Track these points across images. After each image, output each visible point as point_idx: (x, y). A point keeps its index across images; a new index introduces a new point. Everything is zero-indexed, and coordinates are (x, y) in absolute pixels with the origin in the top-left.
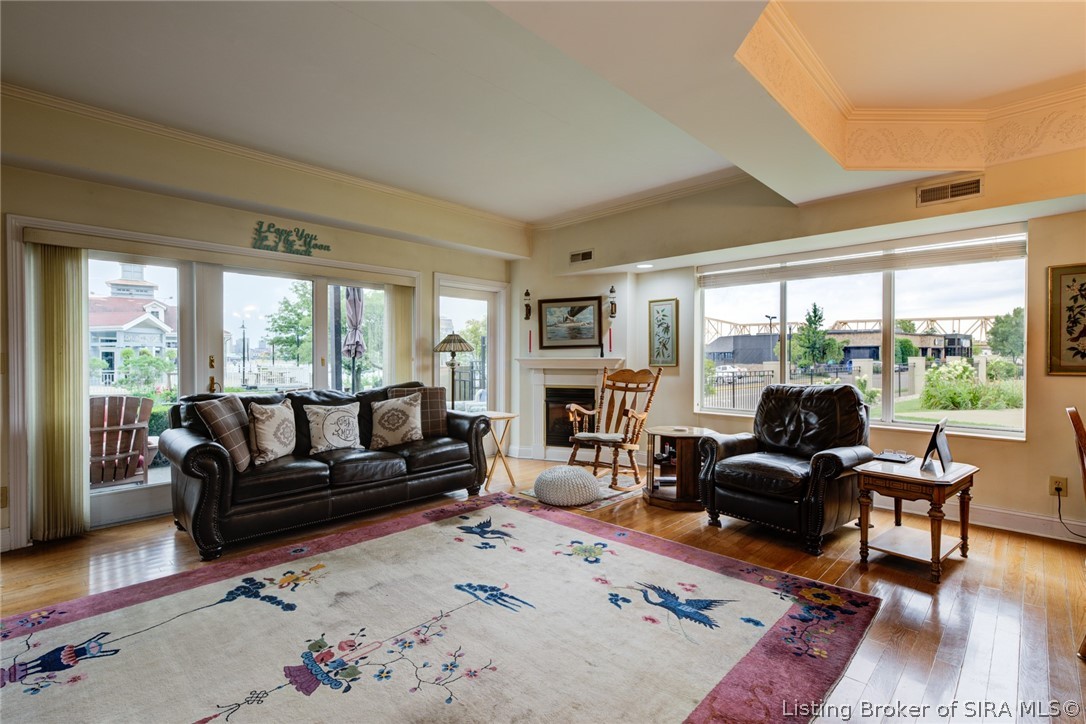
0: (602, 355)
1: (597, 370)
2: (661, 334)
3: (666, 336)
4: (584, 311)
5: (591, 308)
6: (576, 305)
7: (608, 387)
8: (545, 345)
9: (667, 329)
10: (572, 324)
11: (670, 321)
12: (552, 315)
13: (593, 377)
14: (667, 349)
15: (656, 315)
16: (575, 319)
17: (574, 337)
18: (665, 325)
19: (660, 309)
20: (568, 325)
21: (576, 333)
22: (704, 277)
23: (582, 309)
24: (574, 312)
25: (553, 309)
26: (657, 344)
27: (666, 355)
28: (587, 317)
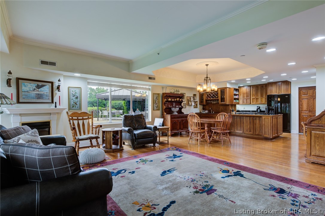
0: (56, 107)
1: (51, 113)
2: (74, 99)
3: (76, 100)
4: (44, 87)
5: (48, 86)
6: (40, 83)
7: (71, 119)
8: (21, 101)
9: (77, 98)
10: (38, 92)
11: (78, 95)
12: (25, 86)
13: (49, 116)
14: (77, 105)
15: (72, 92)
16: (39, 90)
17: (39, 98)
18: (76, 96)
19: (74, 90)
20: (36, 92)
21: (40, 96)
22: (89, 82)
23: (43, 86)
24: (39, 87)
25: (26, 84)
26: (72, 103)
27: (76, 107)
28: (46, 89)
